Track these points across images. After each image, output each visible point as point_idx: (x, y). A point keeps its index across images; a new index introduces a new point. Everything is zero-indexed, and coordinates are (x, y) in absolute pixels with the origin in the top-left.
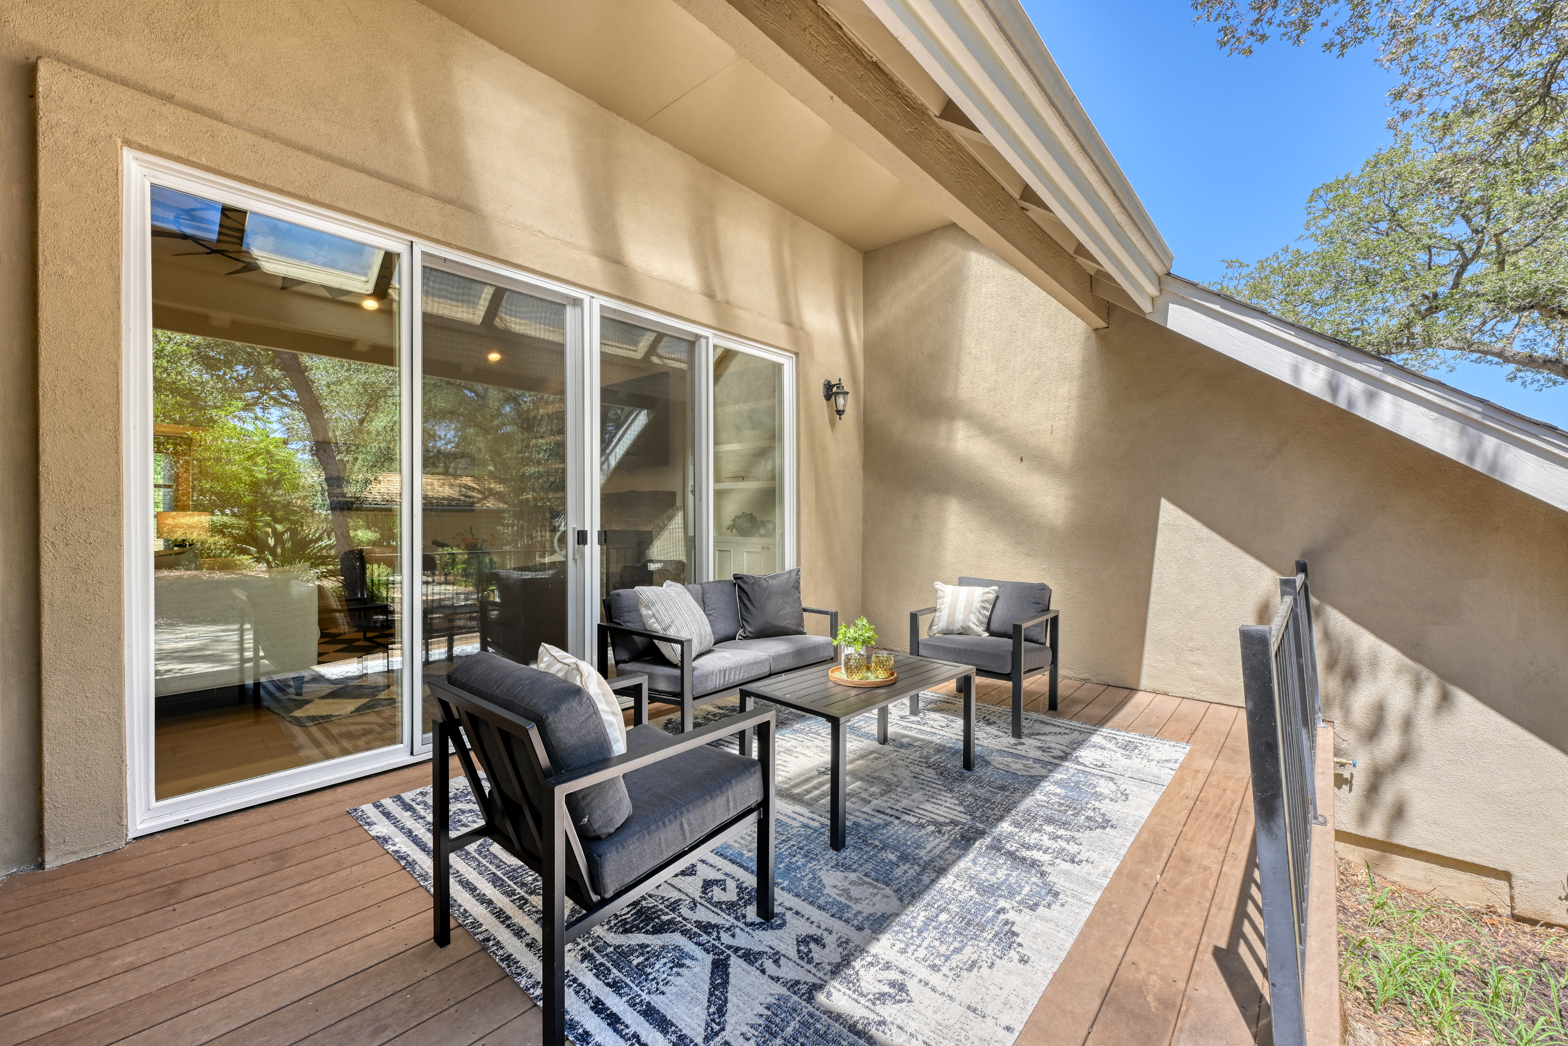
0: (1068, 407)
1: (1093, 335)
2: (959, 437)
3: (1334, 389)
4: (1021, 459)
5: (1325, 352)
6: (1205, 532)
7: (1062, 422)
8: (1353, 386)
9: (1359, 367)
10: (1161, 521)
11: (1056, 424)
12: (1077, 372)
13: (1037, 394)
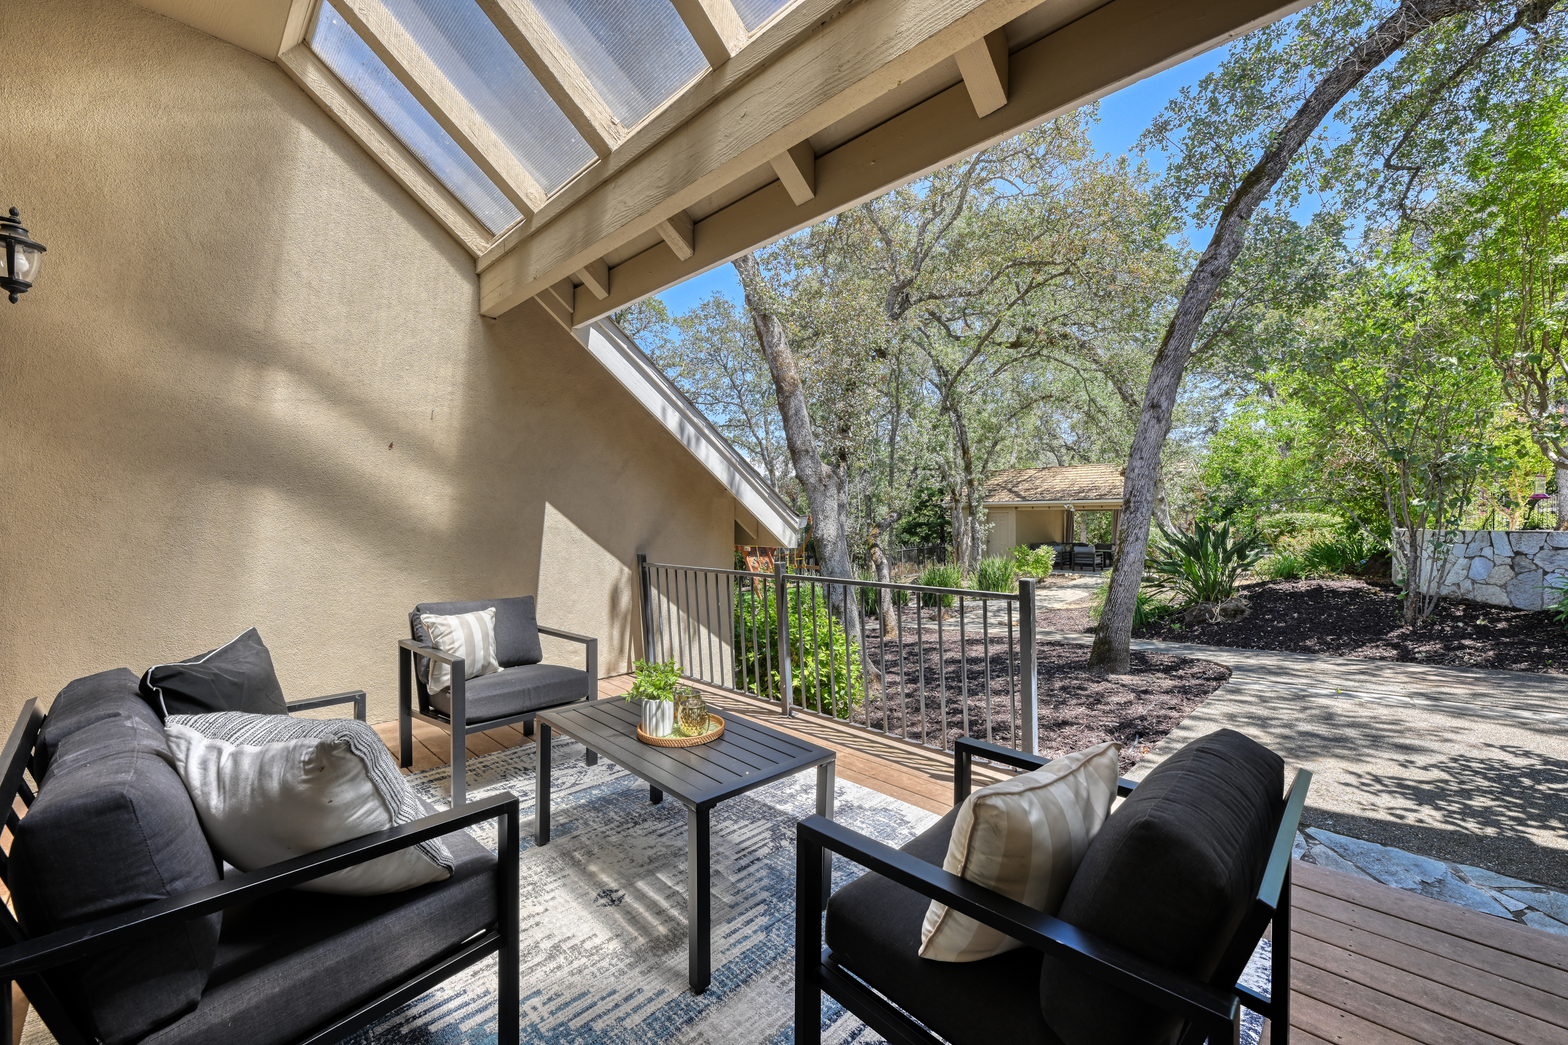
0: (452, 393)
1: (479, 320)
2: (277, 396)
3: (682, 429)
4: (391, 446)
5: (680, 403)
6: (578, 534)
7: (446, 409)
8: (690, 430)
9: (695, 420)
10: (546, 524)
11: (437, 410)
12: (463, 356)
13: (411, 366)
